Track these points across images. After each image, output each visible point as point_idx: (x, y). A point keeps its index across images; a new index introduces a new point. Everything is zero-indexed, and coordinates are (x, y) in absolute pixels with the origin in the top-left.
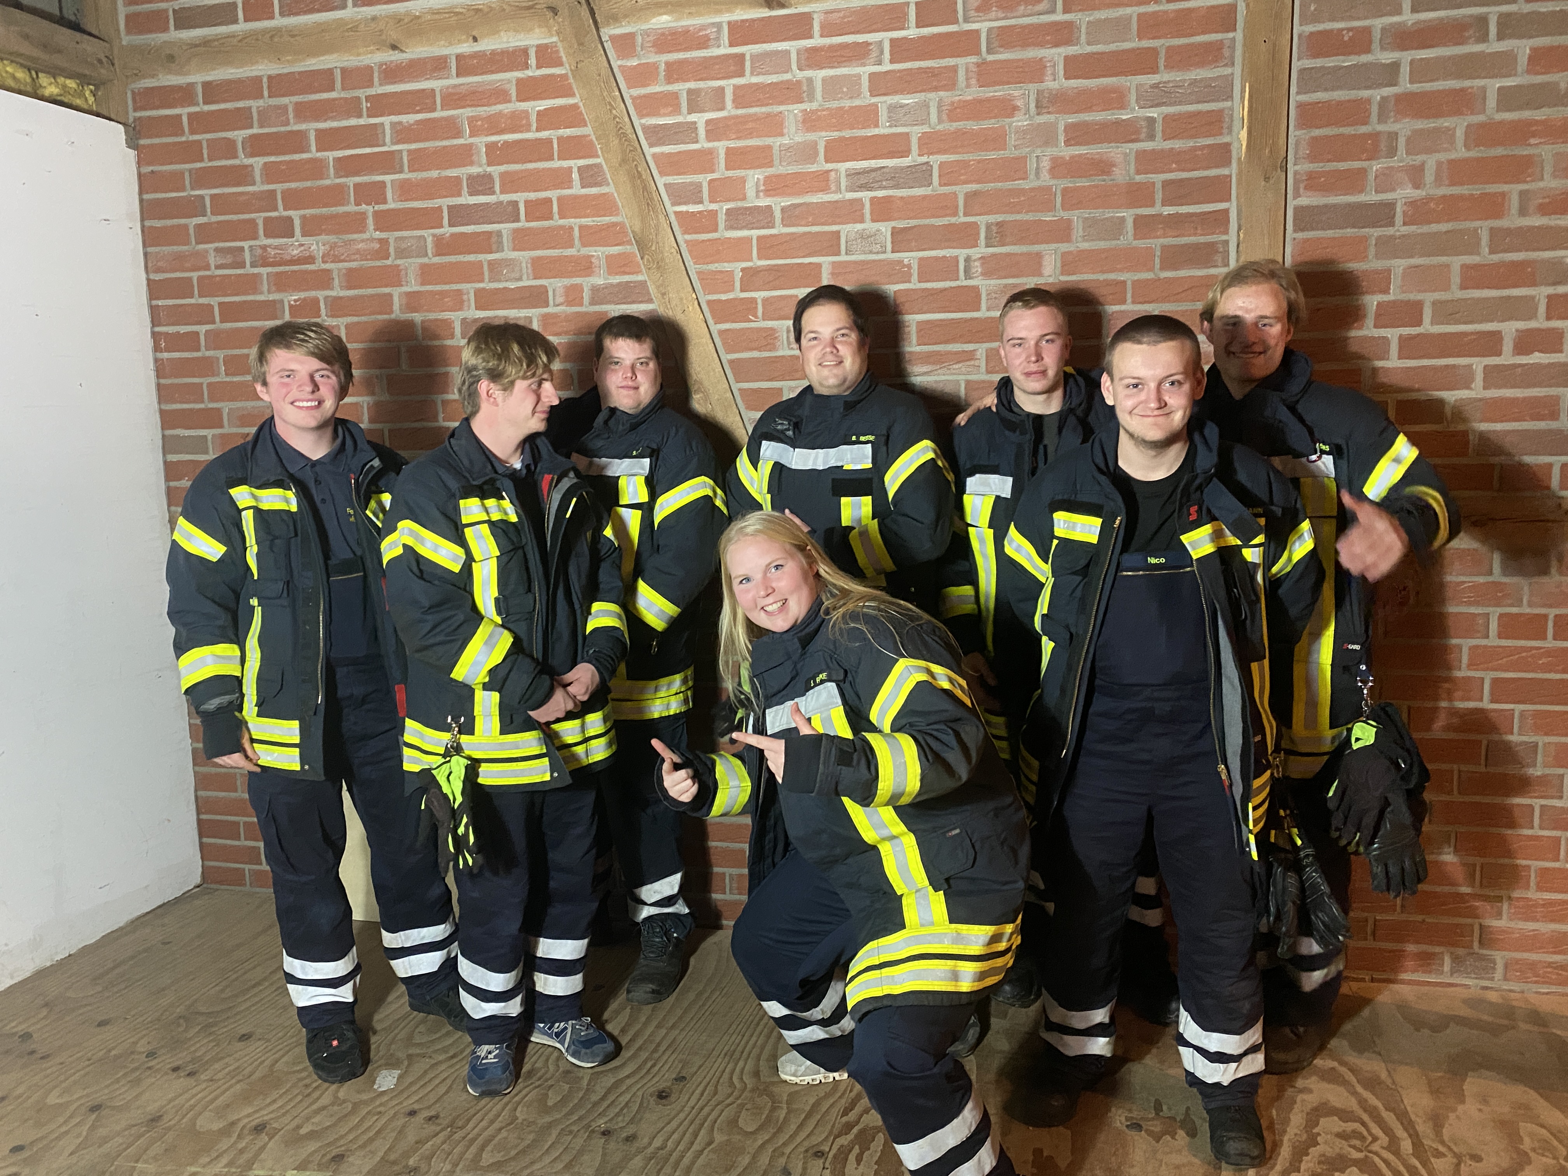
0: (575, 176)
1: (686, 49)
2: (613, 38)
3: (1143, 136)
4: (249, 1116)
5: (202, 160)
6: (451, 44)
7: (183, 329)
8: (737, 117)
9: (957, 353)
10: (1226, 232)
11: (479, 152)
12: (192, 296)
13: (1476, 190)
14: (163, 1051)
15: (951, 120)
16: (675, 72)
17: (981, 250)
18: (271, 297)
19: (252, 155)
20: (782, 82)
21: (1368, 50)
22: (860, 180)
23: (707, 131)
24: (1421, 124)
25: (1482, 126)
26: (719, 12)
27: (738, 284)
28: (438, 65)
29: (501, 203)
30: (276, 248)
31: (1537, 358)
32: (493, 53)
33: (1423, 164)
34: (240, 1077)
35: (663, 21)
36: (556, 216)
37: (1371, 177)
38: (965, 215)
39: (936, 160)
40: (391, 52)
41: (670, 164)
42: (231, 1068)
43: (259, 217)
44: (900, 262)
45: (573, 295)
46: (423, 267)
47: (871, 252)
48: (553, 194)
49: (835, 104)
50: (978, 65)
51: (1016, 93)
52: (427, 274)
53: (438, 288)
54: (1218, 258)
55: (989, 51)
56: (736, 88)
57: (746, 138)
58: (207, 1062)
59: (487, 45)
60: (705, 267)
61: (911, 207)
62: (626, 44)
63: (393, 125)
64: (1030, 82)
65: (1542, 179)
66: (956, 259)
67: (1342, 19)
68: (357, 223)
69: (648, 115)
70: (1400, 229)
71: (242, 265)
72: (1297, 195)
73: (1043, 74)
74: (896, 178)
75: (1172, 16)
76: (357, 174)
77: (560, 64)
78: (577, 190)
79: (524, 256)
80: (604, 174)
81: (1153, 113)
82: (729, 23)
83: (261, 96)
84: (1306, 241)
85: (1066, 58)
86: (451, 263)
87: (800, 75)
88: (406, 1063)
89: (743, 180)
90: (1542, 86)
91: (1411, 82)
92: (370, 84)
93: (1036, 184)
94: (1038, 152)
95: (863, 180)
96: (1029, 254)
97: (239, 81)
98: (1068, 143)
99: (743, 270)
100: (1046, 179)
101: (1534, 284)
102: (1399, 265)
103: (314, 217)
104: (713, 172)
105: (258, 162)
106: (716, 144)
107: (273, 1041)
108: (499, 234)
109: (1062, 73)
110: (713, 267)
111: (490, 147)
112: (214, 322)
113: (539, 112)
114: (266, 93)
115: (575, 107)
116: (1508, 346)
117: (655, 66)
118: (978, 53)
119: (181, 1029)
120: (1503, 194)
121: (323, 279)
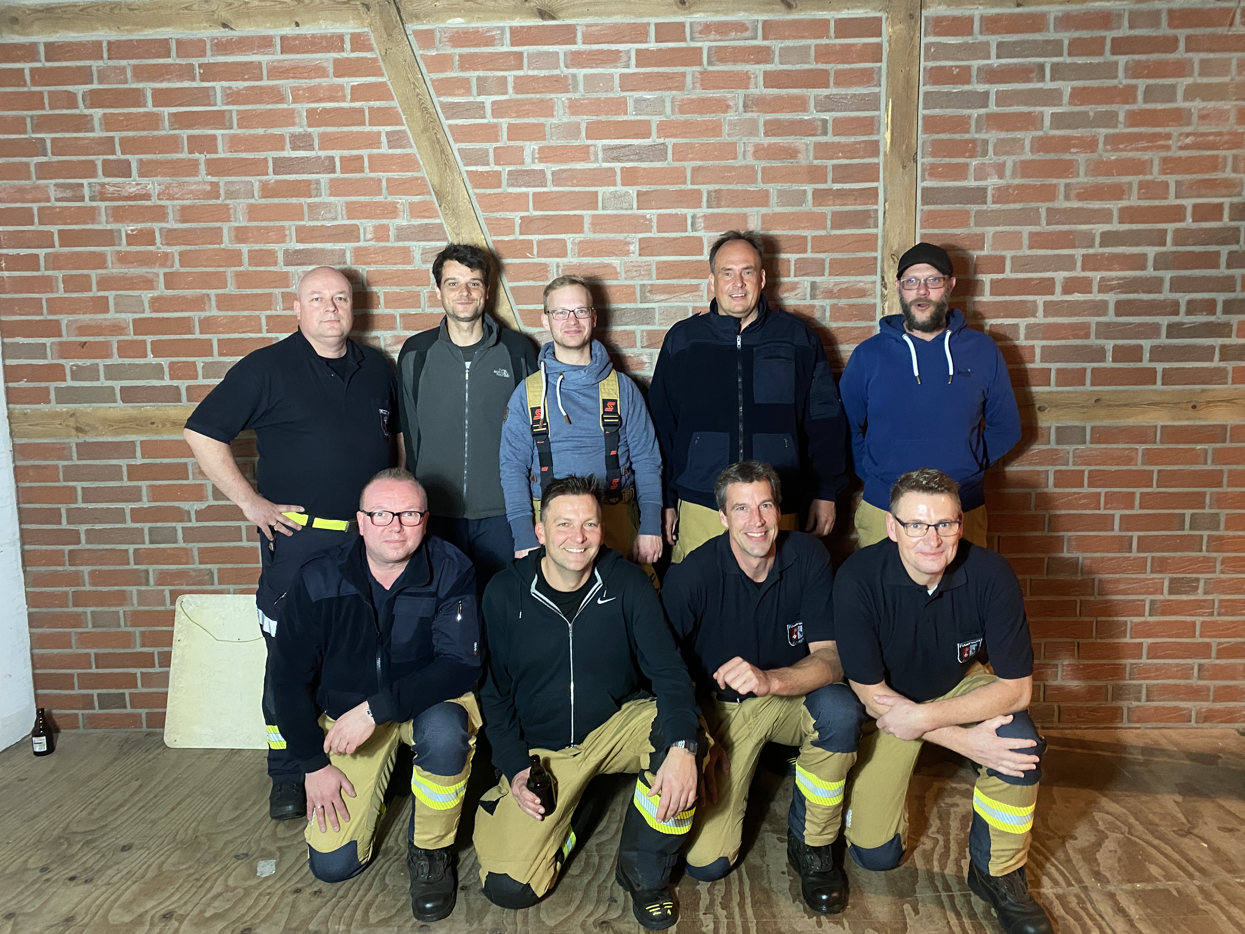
0: (384, 139)
1: (478, 45)
2: (416, 33)
3: (819, 132)
4: (154, 907)
5: (43, 108)
6: (276, 27)
7: (23, 252)
8: (517, 100)
9: (686, 286)
10: (876, 203)
11: (300, 116)
12: (32, 224)
13: (1037, 182)
14: (55, 866)
15: (682, 112)
16: (467, 62)
17: (704, 210)
18: (109, 227)
19: (93, 106)
20: (552, 76)
21: (969, 82)
22: (613, 153)
23: (493, 110)
24: (1003, 135)
25: (1041, 138)
26: (502, 19)
27: (517, 229)
28: (265, 43)
29: (320, 157)
30: (114, 185)
31: (1077, 297)
32: (313, 36)
33: (1005, 162)
34: (134, 879)
35: (457, 22)
36: (367, 170)
37: (972, 169)
38: (692, 183)
39: (670, 142)
40: (222, 29)
41: (461, 134)
42: (124, 872)
43: (99, 160)
44: (644, 217)
45: (381, 233)
46: (250, 206)
47: (621, 208)
48: (365, 153)
49: (594, 96)
50: (701, 73)
51: (729, 95)
52: (253, 212)
53: (264, 224)
54: (871, 221)
55: (710, 63)
56: (516, 78)
57: (524, 116)
58: (99, 871)
59: (308, 30)
60: (492, 214)
61: (652, 176)
62: (426, 38)
63: (223, 89)
64: (739, 87)
65: (1078, 176)
66: (685, 216)
67: (952, 59)
68: (192, 168)
69: (444, 94)
70: (990, 206)
71: (82, 199)
72: (923, 180)
73: (749, 83)
74: (640, 154)
75: (838, 48)
76: (189, 127)
77: (371, 49)
78: (385, 149)
79: (339, 201)
80: (408, 138)
81: (826, 116)
82: (511, 28)
83: (101, 58)
84: (930, 211)
85: (765, 72)
86: (275, 205)
87: (567, 71)
88: (278, 854)
89: (522, 149)
90: (1078, 113)
91: (997, 105)
92: (203, 54)
93: (743, 163)
94: (745, 139)
95: (615, 155)
96: (738, 215)
97: (81, 45)
98: (766, 134)
99: (521, 218)
100: (750, 161)
101: (1073, 247)
102: (990, 231)
103: (150, 162)
104: (498, 141)
105: (98, 113)
106: (500, 120)
107: (153, 848)
108: (318, 182)
109: (761, 83)
110: (497, 215)
111: (311, 113)
112: (53, 246)
113: (353, 86)
114: (105, 55)
115: (384, 84)
116: (1058, 289)
117: (451, 56)
118: (701, 64)
119: (64, 847)
120: (1055, 186)
121: (159, 214)
